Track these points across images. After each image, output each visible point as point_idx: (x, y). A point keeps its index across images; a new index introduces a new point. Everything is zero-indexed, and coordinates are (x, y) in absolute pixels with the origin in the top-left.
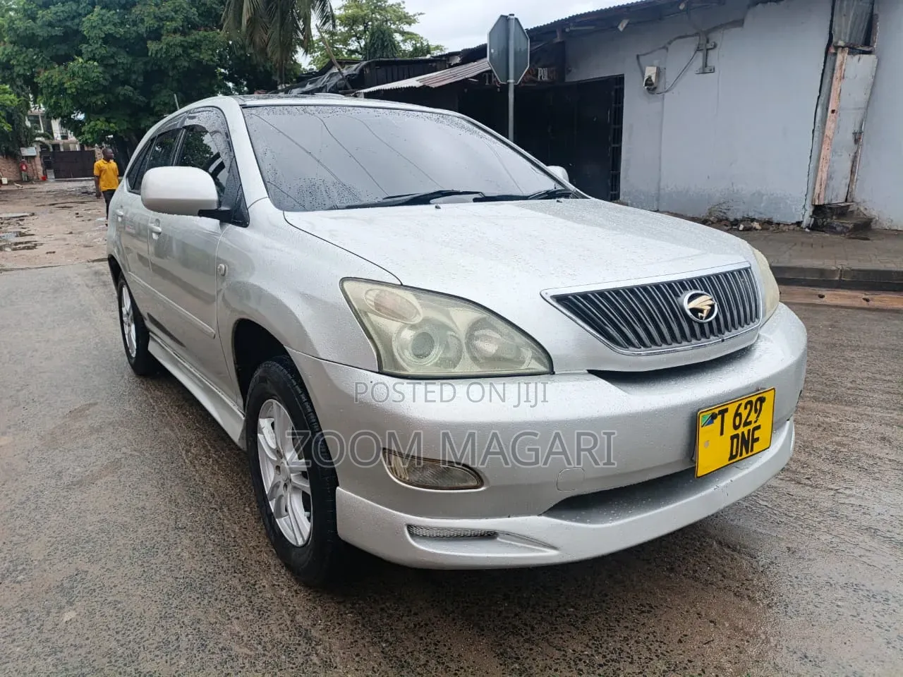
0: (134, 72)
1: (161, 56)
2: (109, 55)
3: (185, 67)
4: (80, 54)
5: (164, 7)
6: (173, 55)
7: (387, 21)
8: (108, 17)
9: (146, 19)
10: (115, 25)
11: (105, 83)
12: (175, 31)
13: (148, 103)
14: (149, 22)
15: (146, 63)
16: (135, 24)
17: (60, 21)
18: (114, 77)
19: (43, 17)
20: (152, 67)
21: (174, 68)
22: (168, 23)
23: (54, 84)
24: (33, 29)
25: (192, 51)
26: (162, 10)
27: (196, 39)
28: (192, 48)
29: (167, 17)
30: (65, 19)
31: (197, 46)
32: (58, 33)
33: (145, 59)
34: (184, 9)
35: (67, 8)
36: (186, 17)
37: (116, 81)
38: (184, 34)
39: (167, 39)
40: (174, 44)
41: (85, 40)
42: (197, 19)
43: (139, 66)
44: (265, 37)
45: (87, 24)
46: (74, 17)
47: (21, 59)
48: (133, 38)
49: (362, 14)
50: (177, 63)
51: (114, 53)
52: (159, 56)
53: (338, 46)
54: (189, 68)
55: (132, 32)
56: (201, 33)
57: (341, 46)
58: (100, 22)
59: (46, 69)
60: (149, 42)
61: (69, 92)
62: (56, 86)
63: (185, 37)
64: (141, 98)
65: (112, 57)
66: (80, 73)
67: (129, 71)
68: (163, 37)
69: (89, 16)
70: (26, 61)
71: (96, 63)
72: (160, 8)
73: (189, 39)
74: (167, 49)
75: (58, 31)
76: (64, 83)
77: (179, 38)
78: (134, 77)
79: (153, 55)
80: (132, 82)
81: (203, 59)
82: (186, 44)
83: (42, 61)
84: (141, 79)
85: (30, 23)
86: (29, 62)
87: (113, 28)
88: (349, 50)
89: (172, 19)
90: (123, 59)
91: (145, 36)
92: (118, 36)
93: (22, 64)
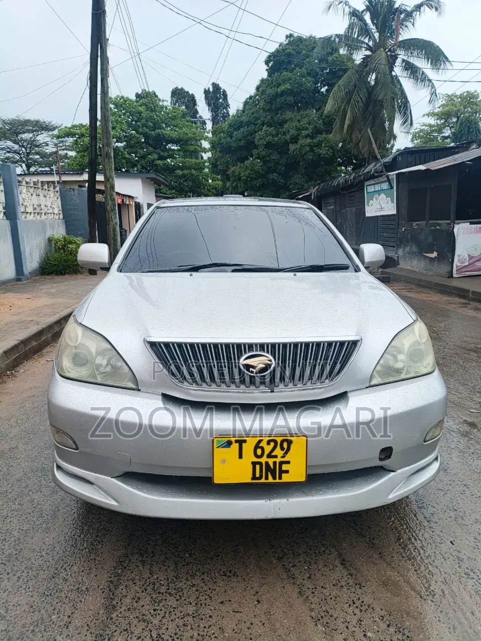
0: (280, 165)
1: (296, 153)
2: (267, 155)
3: (310, 159)
4: (252, 156)
5: (303, 121)
6: (304, 152)
7: (476, 113)
8: (270, 132)
9: (291, 130)
10: (273, 136)
11: (263, 173)
12: (307, 136)
13: (286, 184)
14: (293, 132)
15: (287, 159)
16: (284, 134)
17: (244, 137)
18: (269, 168)
19: (236, 135)
20: (291, 161)
21: (304, 160)
22: (303, 132)
23: (236, 174)
24: (230, 143)
25: (315, 148)
26: (301, 123)
27: (319, 141)
28: (316, 146)
29: (303, 128)
30: (248, 136)
31: (319, 145)
32: (242, 144)
33: (287, 156)
34: (315, 121)
35: (249, 129)
36: (316, 127)
37: (270, 171)
38: (312, 137)
39: (301, 142)
40: (305, 145)
41: (256, 147)
42: (322, 127)
43: (283, 161)
44: (359, 136)
45: (257, 137)
46: (252, 134)
47: (222, 161)
48: (282, 143)
49: (455, 109)
50: (305, 157)
51: (270, 153)
52: (295, 153)
53: (434, 135)
54: (312, 160)
55: (282, 139)
56: (323, 135)
57: (436, 134)
58: (265, 135)
59: (234, 166)
60: (291, 145)
61: (242, 179)
62: (237, 176)
63: (312, 139)
64: (282, 181)
65: (269, 156)
66: (250, 167)
67: (277, 163)
68: (299, 141)
69: (260, 132)
70: (225, 161)
71: (259, 161)
72: (300, 123)
73: (315, 141)
74: (300, 148)
75: (242, 143)
76: (241, 174)
77: (308, 140)
78: (280, 167)
79: (292, 153)
80: (278, 170)
81: (322, 153)
82: (312, 144)
83: (232, 162)
84: (283, 168)
85: (229, 139)
86: (226, 163)
87: (271, 138)
88: (442, 137)
89: (307, 129)
90: (275, 156)
91: (289, 141)
92: (273, 142)
93: (223, 163)
